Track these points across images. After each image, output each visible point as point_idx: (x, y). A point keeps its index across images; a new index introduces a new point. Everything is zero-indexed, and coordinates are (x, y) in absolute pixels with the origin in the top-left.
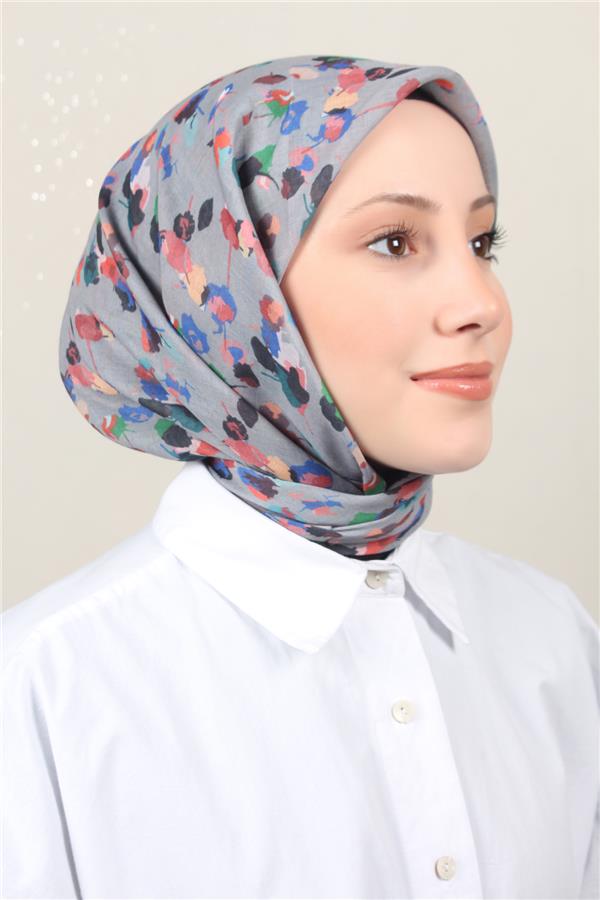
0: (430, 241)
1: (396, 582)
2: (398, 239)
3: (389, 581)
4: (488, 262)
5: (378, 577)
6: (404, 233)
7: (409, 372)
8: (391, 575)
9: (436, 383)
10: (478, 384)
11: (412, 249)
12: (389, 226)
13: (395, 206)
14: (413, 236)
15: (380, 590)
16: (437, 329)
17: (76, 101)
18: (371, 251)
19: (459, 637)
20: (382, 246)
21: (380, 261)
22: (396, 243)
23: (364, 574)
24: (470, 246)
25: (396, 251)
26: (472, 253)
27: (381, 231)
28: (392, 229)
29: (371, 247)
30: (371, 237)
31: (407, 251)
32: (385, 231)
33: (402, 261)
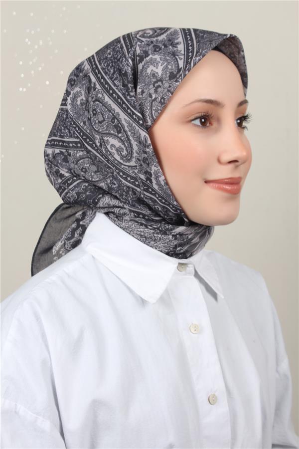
0: (219, 120)
1: (190, 268)
2: (205, 119)
3: (188, 268)
4: (243, 129)
5: (183, 266)
6: (208, 116)
7: (205, 179)
8: (189, 266)
9: (217, 185)
10: (235, 187)
11: (210, 123)
12: (201, 112)
13: (205, 104)
14: (212, 117)
15: (184, 272)
16: (219, 161)
17: (41, 43)
18: (193, 124)
19: (221, 296)
20: (198, 122)
21: (197, 129)
22: (203, 120)
23: (177, 265)
24: (236, 122)
25: (203, 124)
26: (236, 125)
27: (198, 115)
28: (203, 114)
29: (193, 122)
30: (193, 117)
31: (208, 124)
32: (199, 115)
33: (206, 129)
